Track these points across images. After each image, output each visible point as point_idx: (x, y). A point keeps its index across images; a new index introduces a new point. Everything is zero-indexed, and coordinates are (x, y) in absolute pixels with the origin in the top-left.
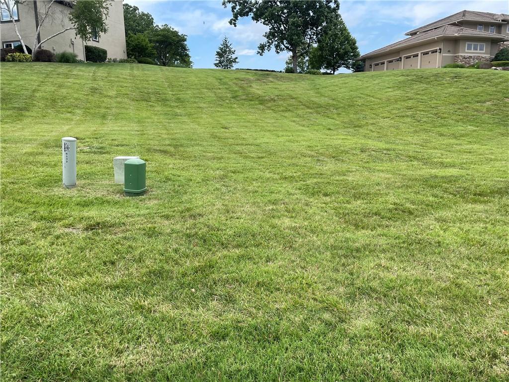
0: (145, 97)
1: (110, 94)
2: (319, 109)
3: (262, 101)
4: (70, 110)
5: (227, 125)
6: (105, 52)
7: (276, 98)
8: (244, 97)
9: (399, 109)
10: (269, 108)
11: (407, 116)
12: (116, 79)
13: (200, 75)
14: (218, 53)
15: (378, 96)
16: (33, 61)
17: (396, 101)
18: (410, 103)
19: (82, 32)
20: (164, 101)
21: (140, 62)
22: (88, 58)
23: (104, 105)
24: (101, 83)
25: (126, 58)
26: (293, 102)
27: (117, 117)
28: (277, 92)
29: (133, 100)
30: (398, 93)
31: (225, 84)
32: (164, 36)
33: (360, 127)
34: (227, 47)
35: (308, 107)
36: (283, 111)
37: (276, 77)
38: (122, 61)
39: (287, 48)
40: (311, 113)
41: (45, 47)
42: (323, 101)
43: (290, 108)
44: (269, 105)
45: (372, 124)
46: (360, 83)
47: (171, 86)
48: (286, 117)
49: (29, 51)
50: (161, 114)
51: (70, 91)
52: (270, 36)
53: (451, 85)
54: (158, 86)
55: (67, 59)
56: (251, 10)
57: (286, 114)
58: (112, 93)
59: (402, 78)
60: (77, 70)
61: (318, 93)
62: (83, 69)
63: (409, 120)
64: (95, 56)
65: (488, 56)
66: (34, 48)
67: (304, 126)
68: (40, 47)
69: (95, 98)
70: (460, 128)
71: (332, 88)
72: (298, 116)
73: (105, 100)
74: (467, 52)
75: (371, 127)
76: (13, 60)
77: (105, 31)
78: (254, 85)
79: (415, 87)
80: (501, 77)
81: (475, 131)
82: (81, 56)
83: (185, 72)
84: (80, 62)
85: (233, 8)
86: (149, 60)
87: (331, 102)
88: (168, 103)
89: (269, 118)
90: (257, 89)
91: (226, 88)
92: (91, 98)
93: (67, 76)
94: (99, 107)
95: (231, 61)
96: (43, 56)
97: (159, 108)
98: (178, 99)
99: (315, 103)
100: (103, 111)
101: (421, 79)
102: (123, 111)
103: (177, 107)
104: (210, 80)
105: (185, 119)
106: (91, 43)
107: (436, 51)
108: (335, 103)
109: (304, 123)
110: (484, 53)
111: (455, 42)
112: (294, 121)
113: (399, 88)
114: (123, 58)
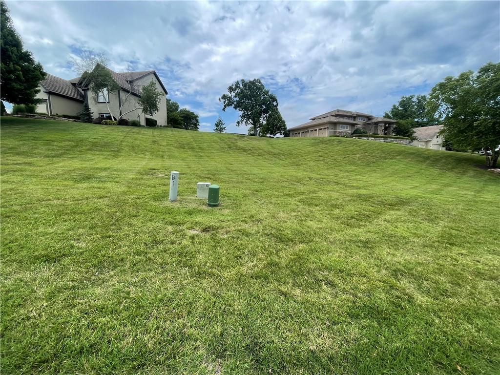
0: (181, 146)
2: (275, 155)
3: (244, 150)
4: (143, 152)
5: (231, 163)
6: (156, 121)
7: (252, 149)
8: (235, 148)
9: (316, 157)
10: (249, 154)
11: (321, 160)
12: (165, 136)
13: (209, 135)
14: (216, 124)
15: (304, 150)
16: (118, 125)
17: (313, 153)
18: (320, 154)
19: (145, 111)
20: (193, 149)
21: (174, 127)
22: (147, 124)
23: (161, 150)
24: (158, 138)
25: (167, 125)
26: (261, 151)
27: (170, 157)
28: (251, 146)
29: (176, 148)
30: (313, 148)
31: (223, 140)
32: (187, 114)
33: (299, 165)
34: (221, 121)
35: (269, 154)
36: (257, 156)
38: (165, 127)
39: (251, 123)
40: (272, 157)
41: (124, 118)
42: (276, 151)
43: (260, 154)
44: (249, 152)
45: (305, 164)
46: (293, 143)
47: (194, 141)
49: (115, 119)
50: (193, 156)
51: (142, 142)
52: (243, 116)
53: (338, 145)
54: (188, 140)
55: (135, 124)
57: (259, 157)
58: (164, 143)
59: (313, 141)
60: (143, 131)
61: (272, 147)
62: (147, 130)
63: (322, 162)
64: (151, 123)
65: (350, 132)
66: (118, 118)
67: (270, 164)
68: (121, 118)
69: (155, 146)
70: (349, 167)
71: (278, 145)
72: (265, 159)
73: (161, 147)
74: (340, 129)
75: (304, 166)
76: (106, 124)
77: (158, 110)
78: (238, 142)
79: (321, 146)
80: (361, 142)
81: (356, 169)
82: (143, 123)
84: (143, 126)
85: (224, 102)
86: (179, 126)
87: (280, 152)
88: (195, 150)
89: (251, 159)
90: (241, 144)
91: (225, 143)
92: (153, 146)
93: (138, 134)
94: (159, 151)
95: (222, 129)
96: (123, 122)
97: (190, 153)
98: (200, 148)
99: (272, 152)
100: (161, 153)
101: (322, 141)
102: (172, 154)
103: (200, 152)
104: (215, 138)
105: (206, 159)
106: (148, 116)
107: (325, 128)
109: (270, 162)
110: (348, 130)
111: (335, 124)
112: (264, 161)
113: (313, 146)
114: (165, 125)
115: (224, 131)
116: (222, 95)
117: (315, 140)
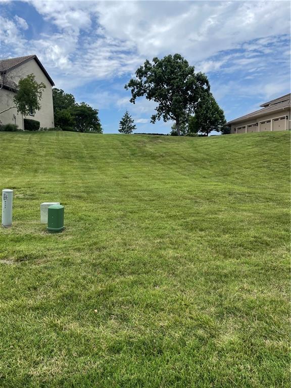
0: (66, 156)
1: (41, 154)
2: (196, 162)
3: (153, 157)
4: (11, 166)
5: (127, 175)
6: (38, 123)
7: (164, 155)
8: (140, 154)
9: (257, 162)
10: (159, 162)
11: (264, 167)
12: (46, 143)
13: (108, 139)
14: (121, 123)
15: (242, 152)
17: (255, 156)
18: (266, 157)
19: (22, 109)
20: (81, 158)
21: (64, 130)
22: (26, 128)
23: (36, 162)
24: (35, 146)
25: (53, 127)
26: (177, 157)
27: (46, 171)
28: (164, 150)
29: (58, 158)
30: (256, 149)
31: (126, 145)
32: (81, 111)
33: (228, 175)
34: (128, 118)
35: (188, 161)
36: (169, 164)
37: (165, 140)
38: (51, 130)
39: (172, 118)
40: (190, 165)
42: (200, 156)
43: (175, 162)
44: (159, 159)
45: (237, 173)
46: (227, 142)
47: (86, 147)
48: (171, 168)
50: (78, 168)
51: (12, 152)
52: (160, 109)
54: (77, 147)
55: (10, 129)
57: (172, 166)
58: (43, 153)
59: (258, 139)
60: (17, 137)
61: (195, 150)
62: (22, 136)
63: (265, 169)
64: (32, 126)
67: (185, 175)
69: (30, 157)
71: (205, 147)
72: (181, 167)
73: (37, 158)
75: (236, 176)
77: (39, 109)
78: (147, 145)
79: (269, 145)
82: (21, 126)
83: (97, 137)
84: (20, 131)
85: (133, 91)
86: (70, 128)
87: (205, 157)
88: (84, 159)
89: (159, 169)
90: (150, 148)
91: (128, 148)
92: (26, 157)
93: (10, 141)
94: (33, 164)
95: (130, 128)
97: (77, 164)
98: (92, 156)
99: (193, 158)
100: (36, 166)
101: (273, 138)
102: (50, 166)
103: (90, 162)
104: (116, 142)
105: (96, 171)
106: (29, 117)
107: (284, 118)
108: (208, 157)
109: (185, 173)
112: (178, 172)
113: (257, 146)
114: (51, 127)
115: (134, 131)
117: (263, 136)
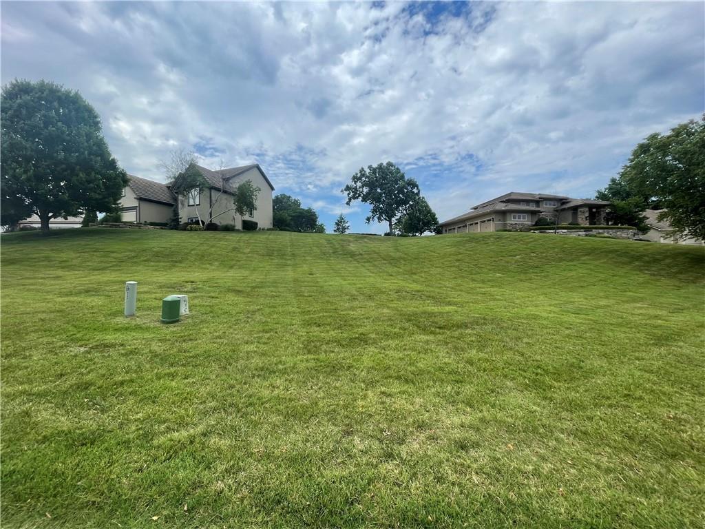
1: (245, 251)
2: (392, 261)
3: (352, 255)
4: (210, 262)
6: (256, 224)
7: (363, 253)
8: (341, 253)
9: (450, 261)
10: (355, 260)
11: (454, 266)
14: (336, 223)
15: (438, 252)
16: (205, 230)
17: (450, 255)
18: (460, 257)
19: (240, 210)
20: (282, 256)
21: (281, 230)
22: (244, 227)
23: (237, 258)
25: (272, 227)
26: (375, 256)
28: (365, 249)
30: (453, 249)
32: (300, 212)
34: (343, 219)
35: (385, 260)
36: (364, 262)
37: (370, 239)
38: (268, 230)
39: (385, 219)
40: (385, 264)
41: (215, 221)
42: (398, 255)
43: (371, 260)
46: (428, 242)
47: (292, 245)
48: (364, 266)
49: (203, 223)
51: (218, 249)
52: (374, 211)
53: (493, 243)
54: (283, 245)
55: (229, 229)
56: (360, 195)
57: (365, 264)
59: (459, 239)
60: (232, 238)
63: (454, 269)
64: (249, 227)
65: (529, 223)
66: (207, 221)
68: (211, 221)
69: (233, 254)
70: (490, 276)
72: (374, 266)
73: (239, 255)
74: (511, 220)
76: (191, 230)
77: (256, 209)
78: (351, 245)
79: (467, 245)
80: (532, 238)
81: (501, 277)
82: (239, 226)
83: (306, 236)
84: (238, 231)
85: (349, 194)
86: (287, 228)
87: (403, 256)
88: (285, 257)
89: (351, 267)
90: (353, 247)
92: (229, 254)
95: (344, 229)
96: (212, 227)
97: (276, 261)
98: (293, 254)
99: (391, 256)
100: (234, 262)
101: (473, 239)
102: (250, 263)
103: (289, 259)
105: (290, 268)
106: (247, 217)
107: (490, 220)
108: (405, 256)
109: (375, 271)
110: (526, 221)
111: (503, 214)
112: (368, 269)
113: (455, 246)
114: (269, 227)
115: (347, 232)
116: (345, 187)
117: (464, 237)
